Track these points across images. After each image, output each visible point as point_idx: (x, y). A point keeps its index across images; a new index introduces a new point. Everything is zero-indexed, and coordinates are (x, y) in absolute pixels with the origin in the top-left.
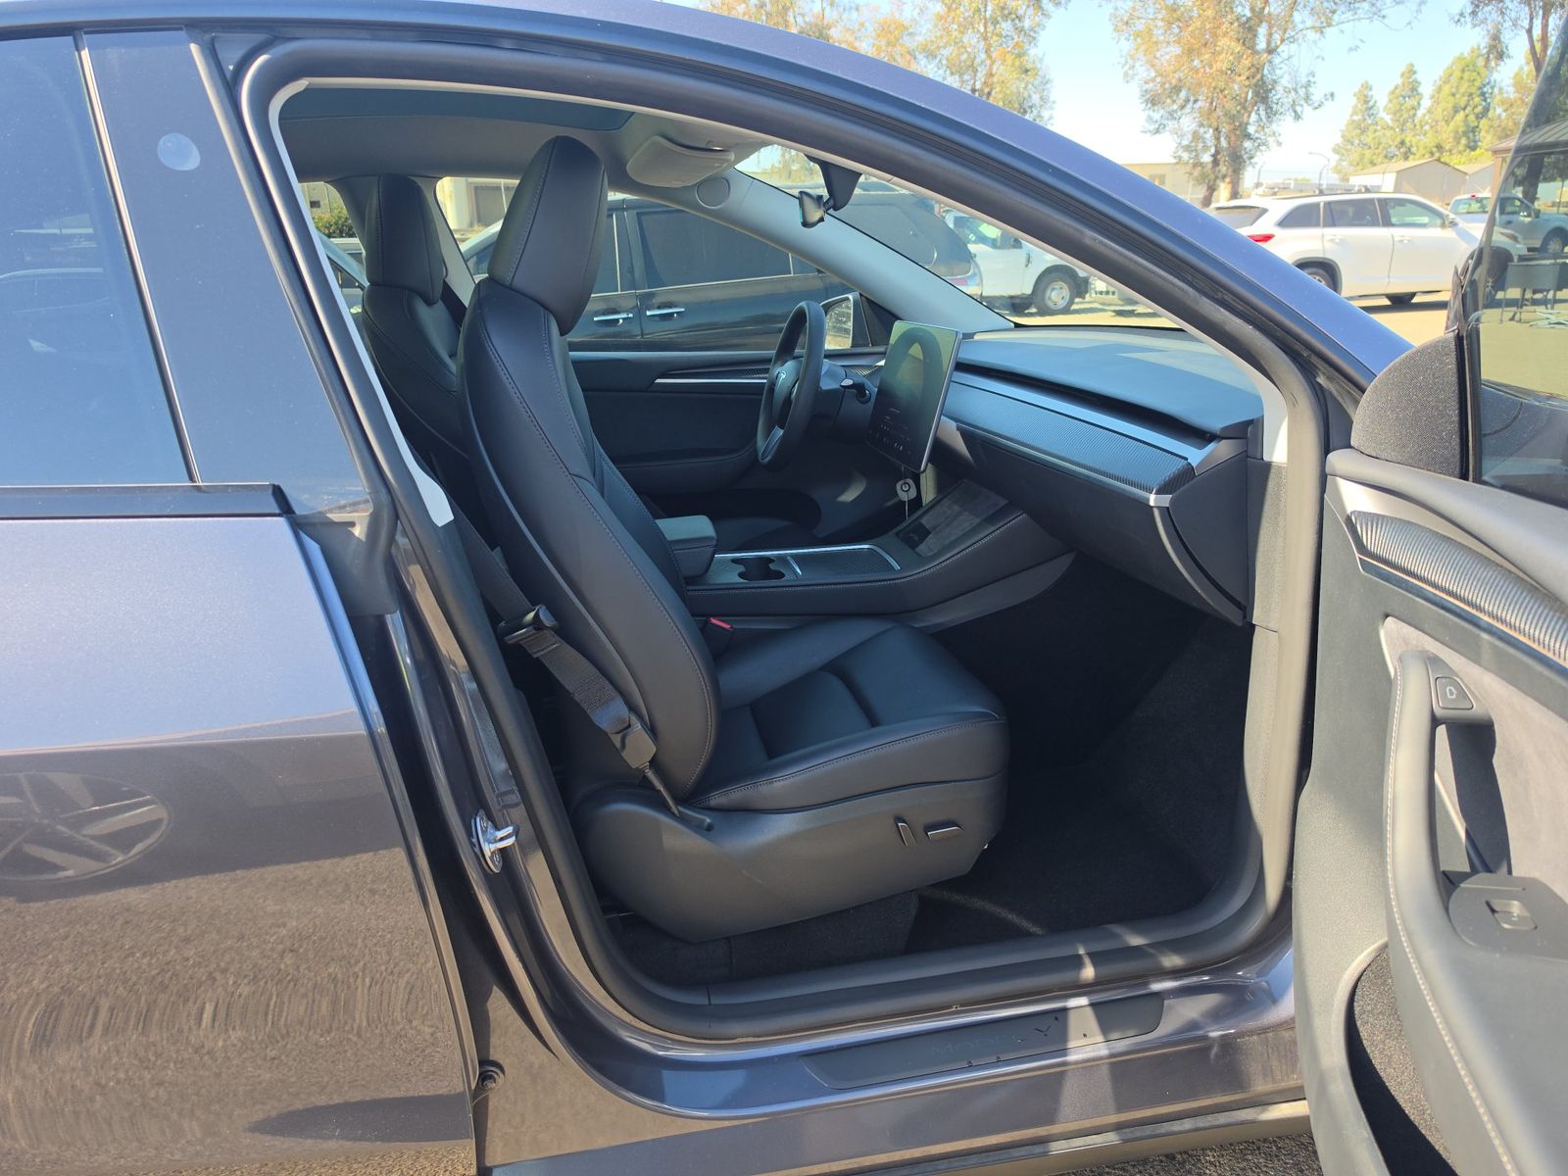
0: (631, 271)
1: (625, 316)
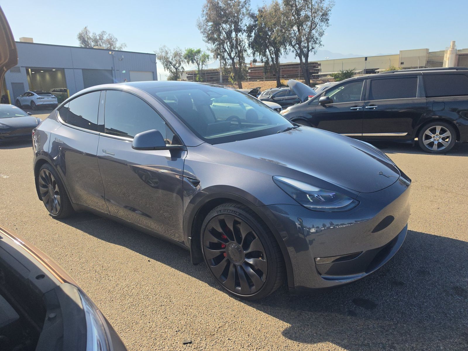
0: (365, 96)
1: (359, 108)
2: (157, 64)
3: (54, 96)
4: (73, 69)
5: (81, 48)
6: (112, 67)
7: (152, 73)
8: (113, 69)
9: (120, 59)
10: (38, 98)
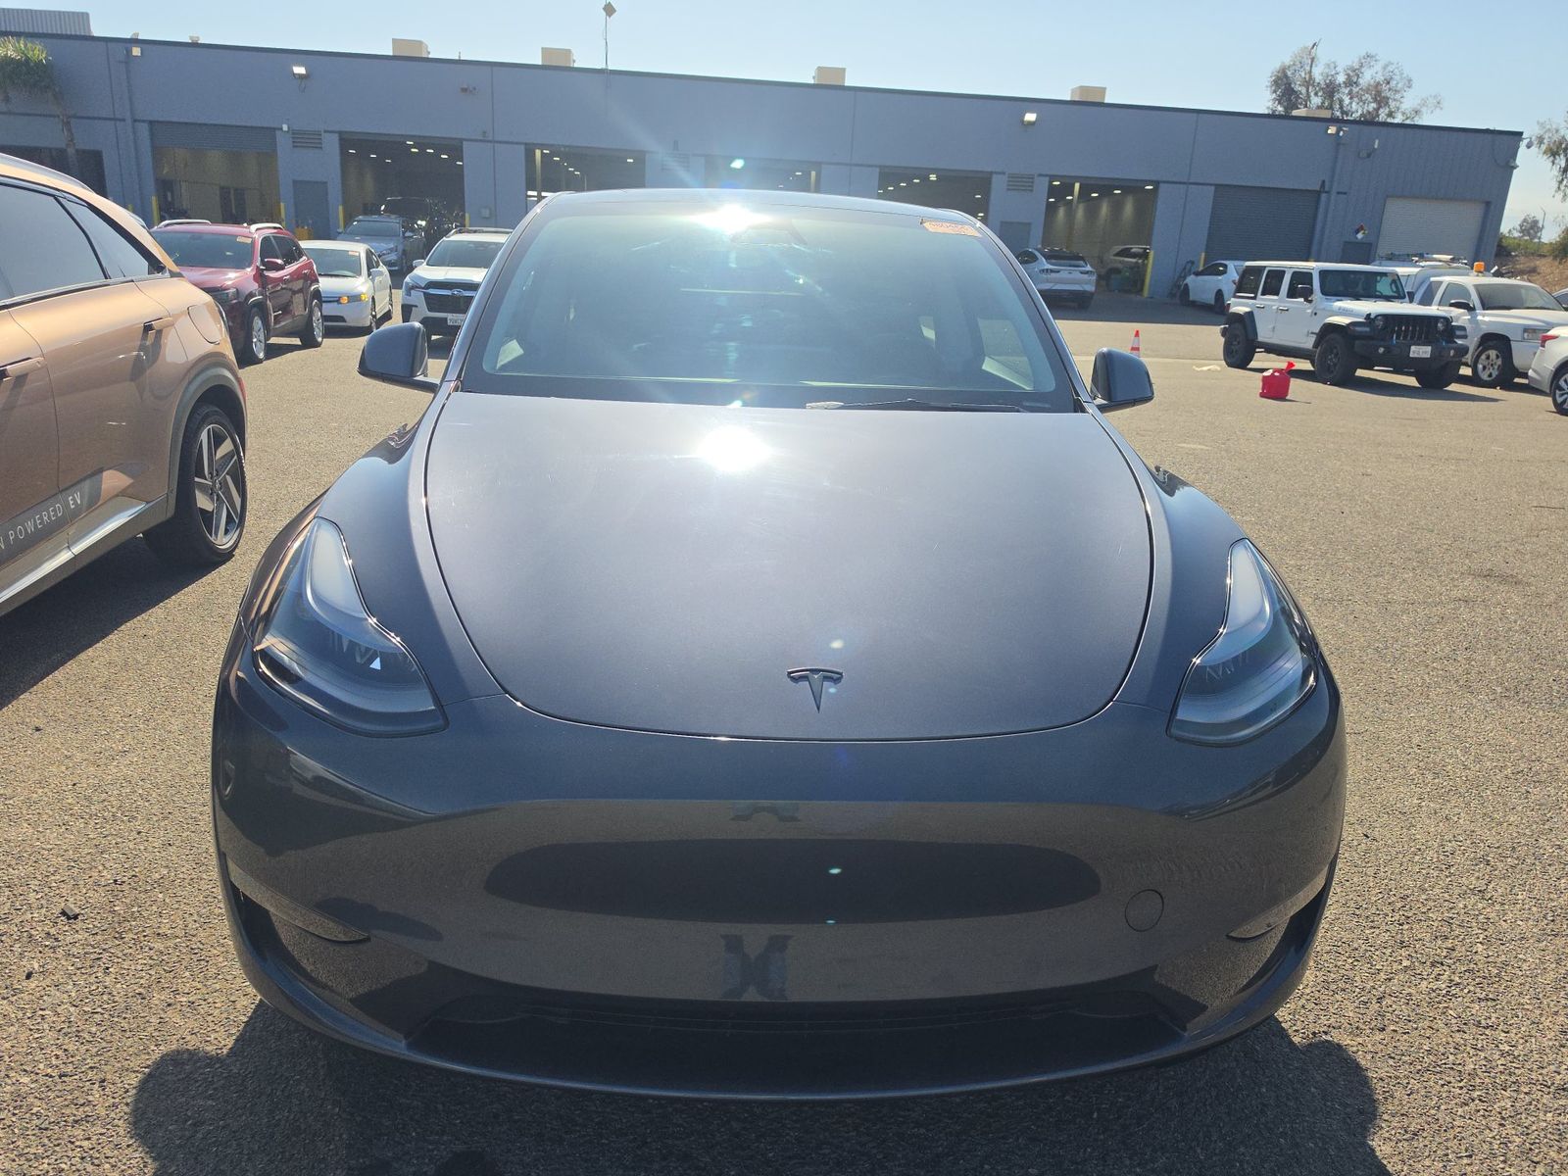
2: (1515, 171)
3: (1089, 268)
4: (1184, 183)
5: (1272, 116)
6: (1324, 182)
7: (1484, 205)
8: (1327, 189)
9: (1364, 154)
10: (1043, 270)
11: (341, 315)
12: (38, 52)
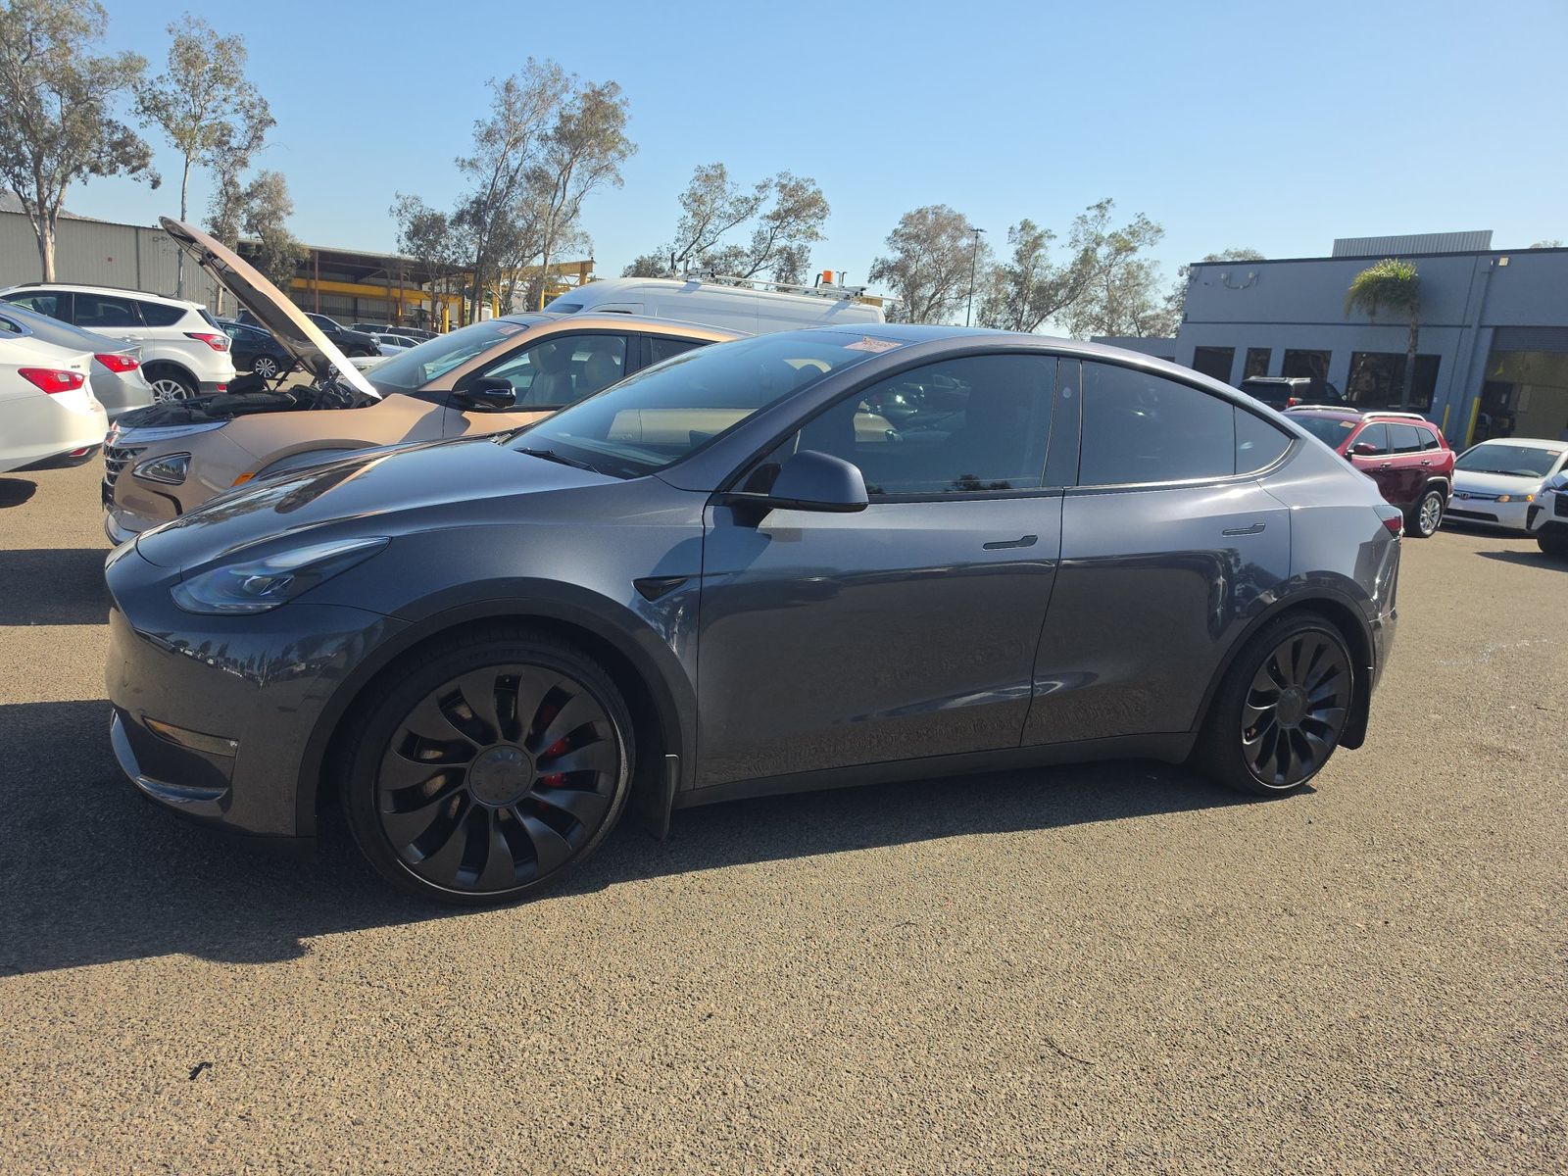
11: (1494, 513)
12: (1407, 270)
